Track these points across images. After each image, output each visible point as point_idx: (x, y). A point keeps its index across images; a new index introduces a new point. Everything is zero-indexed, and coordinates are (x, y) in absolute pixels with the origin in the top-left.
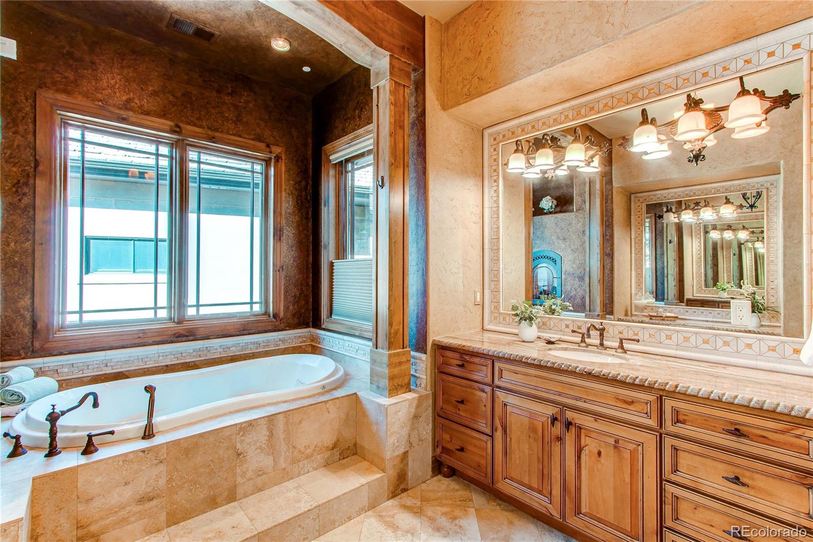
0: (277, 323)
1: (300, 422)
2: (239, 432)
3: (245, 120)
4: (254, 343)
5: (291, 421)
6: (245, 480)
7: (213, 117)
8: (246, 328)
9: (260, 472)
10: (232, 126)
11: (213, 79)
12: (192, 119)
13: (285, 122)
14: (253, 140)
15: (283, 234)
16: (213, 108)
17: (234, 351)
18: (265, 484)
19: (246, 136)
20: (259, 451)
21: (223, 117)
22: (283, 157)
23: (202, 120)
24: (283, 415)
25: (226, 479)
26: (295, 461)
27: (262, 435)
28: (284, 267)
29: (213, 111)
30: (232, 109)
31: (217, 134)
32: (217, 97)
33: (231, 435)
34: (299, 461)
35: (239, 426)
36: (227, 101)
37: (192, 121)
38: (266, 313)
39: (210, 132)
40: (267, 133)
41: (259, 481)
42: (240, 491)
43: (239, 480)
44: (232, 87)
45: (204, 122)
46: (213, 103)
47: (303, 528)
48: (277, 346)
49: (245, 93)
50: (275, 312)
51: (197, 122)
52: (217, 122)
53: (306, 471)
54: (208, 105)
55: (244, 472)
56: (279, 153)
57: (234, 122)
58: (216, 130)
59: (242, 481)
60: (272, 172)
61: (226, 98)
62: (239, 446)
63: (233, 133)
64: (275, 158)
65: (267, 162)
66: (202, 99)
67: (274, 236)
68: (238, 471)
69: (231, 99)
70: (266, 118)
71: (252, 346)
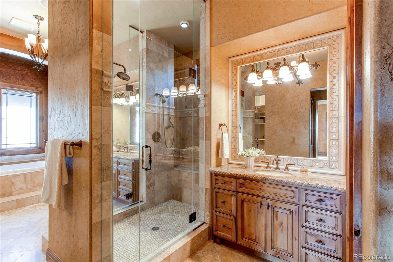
0: (41, 150)
1: (36, 176)
2: (13, 177)
3: (26, 79)
4: (31, 157)
5: (33, 175)
6: (16, 190)
7: (12, 79)
8: (27, 152)
9: (21, 189)
10: (20, 82)
11: (12, 65)
12: (3, 80)
13: (44, 79)
14: (29, 86)
15: (44, 119)
16: (12, 75)
17: (22, 160)
18: (23, 192)
19: (27, 85)
20: (21, 183)
21: (16, 79)
22: (43, 92)
23: (7, 80)
24: (30, 173)
25: (9, 189)
26: (35, 187)
27: (22, 178)
28: (44, 131)
29: (12, 77)
30: (20, 76)
31: (14, 85)
32: (14, 72)
33: (10, 178)
34: (36, 187)
35: (13, 175)
36: (18, 73)
37: (3, 81)
38: (37, 147)
39: (11, 84)
40: (36, 83)
41: (21, 191)
42: (13, 193)
43: (13, 190)
44: (20, 68)
45: (8, 80)
46: (12, 74)
47: (32, 200)
48: (41, 158)
49: (26, 70)
50: (40, 146)
51: (5, 81)
52: (14, 80)
53: (39, 190)
54: (10, 75)
55: (15, 188)
56: (42, 91)
57: (21, 80)
58: (14, 83)
59: (14, 191)
60: (39, 97)
61: (18, 72)
62: (13, 181)
63: (21, 84)
64: (40, 92)
65: (37, 93)
66: (7, 73)
67: (40, 120)
68: (13, 187)
69: (20, 72)
70: (36, 78)
71: (30, 158)
